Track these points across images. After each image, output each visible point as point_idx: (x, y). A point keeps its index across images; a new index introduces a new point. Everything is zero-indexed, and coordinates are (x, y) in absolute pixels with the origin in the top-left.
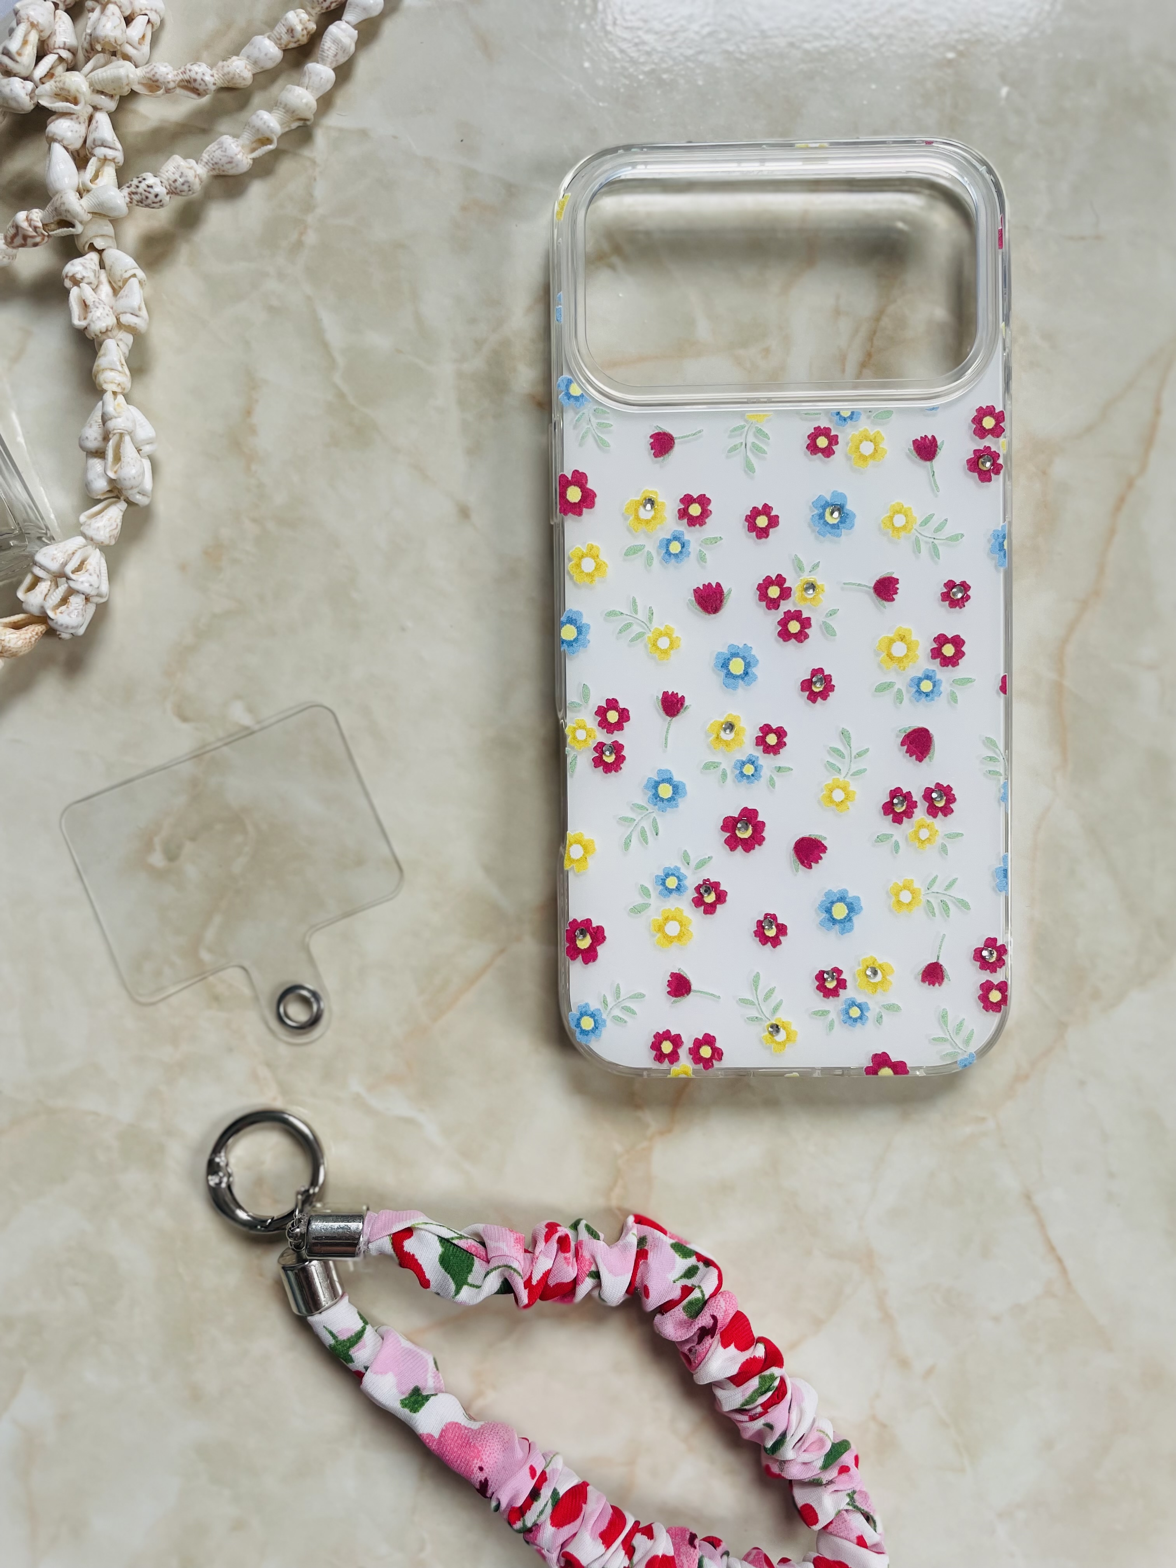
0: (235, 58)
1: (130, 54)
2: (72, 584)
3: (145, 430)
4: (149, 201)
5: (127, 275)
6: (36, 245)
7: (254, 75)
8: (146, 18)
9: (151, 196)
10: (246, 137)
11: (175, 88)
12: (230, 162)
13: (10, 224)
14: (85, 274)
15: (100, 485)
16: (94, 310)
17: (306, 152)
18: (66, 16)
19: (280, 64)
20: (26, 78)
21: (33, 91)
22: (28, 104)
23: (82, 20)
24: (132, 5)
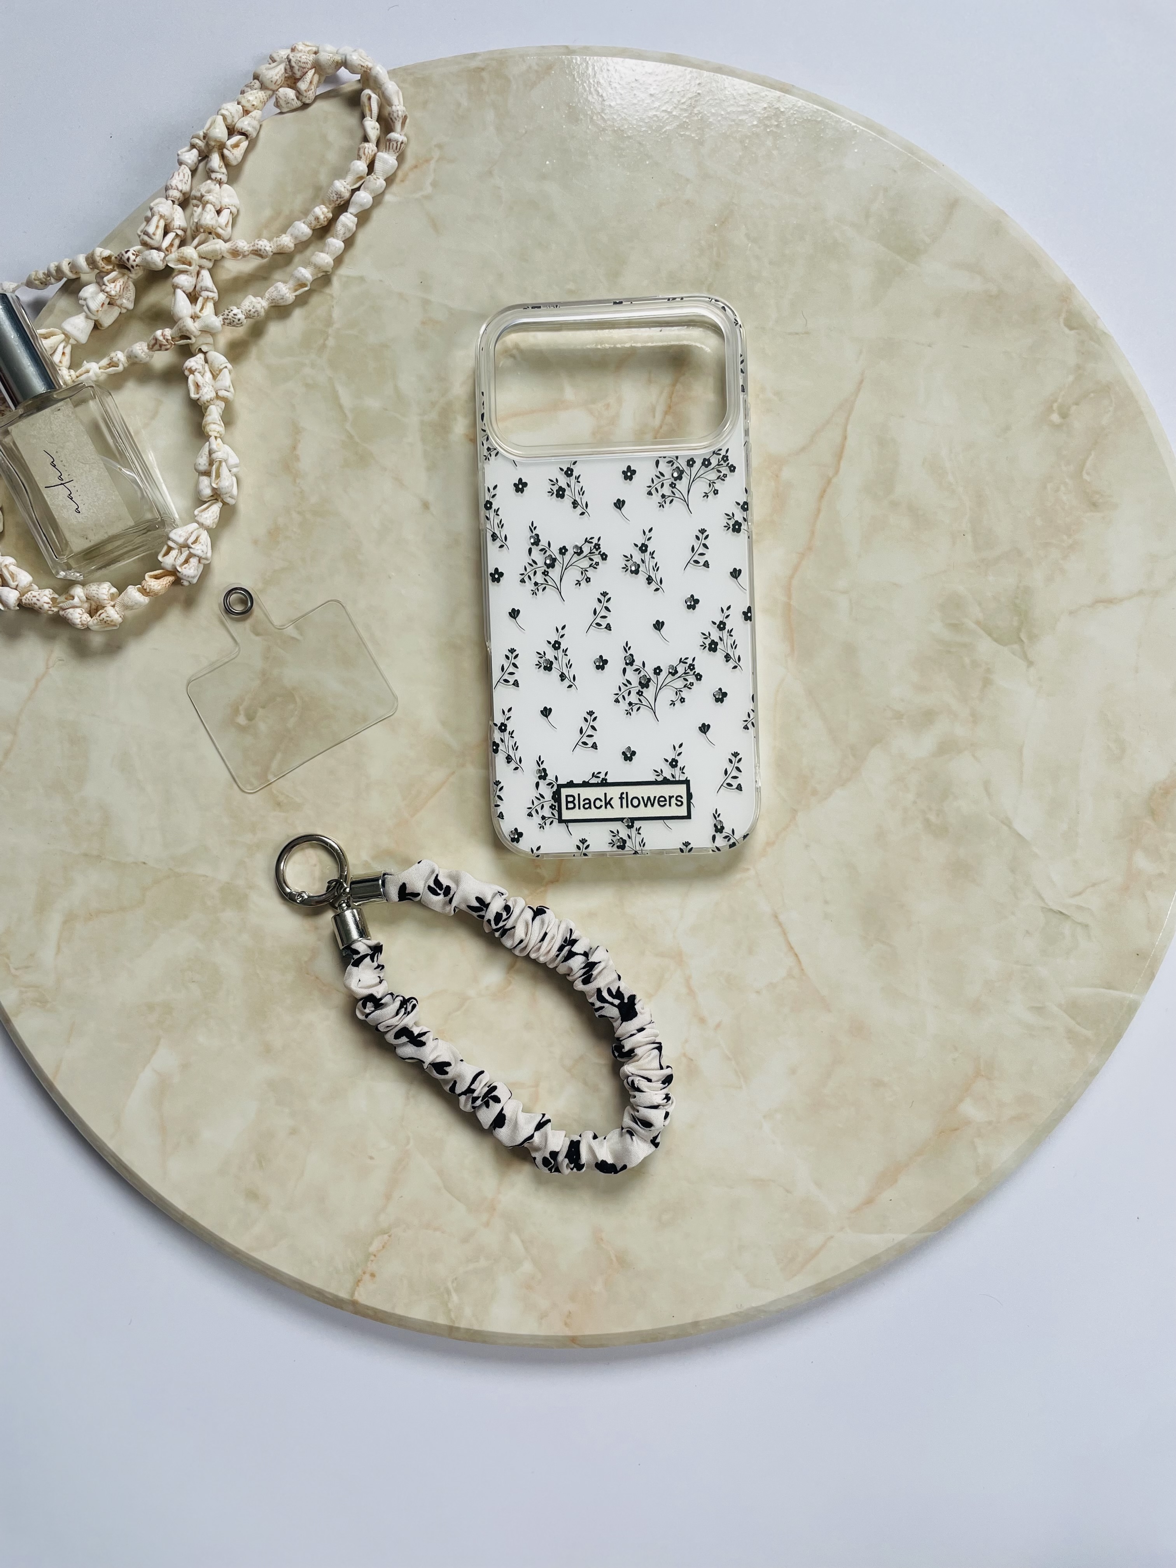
0: (284, 235)
1: (220, 234)
2: (191, 550)
3: (234, 459)
4: (235, 323)
5: (221, 367)
6: (167, 350)
7: (295, 245)
8: (229, 210)
9: (236, 321)
11: (248, 255)
12: (282, 299)
14: (197, 367)
15: (207, 492)
16: (204, 388)
17: (327, 291)
18: (179, 209)
19: (310, 238)
20: (159, 249)
21: (164, 258)
22: (161, 266)
23: (189, 211)
24: (220, 202)
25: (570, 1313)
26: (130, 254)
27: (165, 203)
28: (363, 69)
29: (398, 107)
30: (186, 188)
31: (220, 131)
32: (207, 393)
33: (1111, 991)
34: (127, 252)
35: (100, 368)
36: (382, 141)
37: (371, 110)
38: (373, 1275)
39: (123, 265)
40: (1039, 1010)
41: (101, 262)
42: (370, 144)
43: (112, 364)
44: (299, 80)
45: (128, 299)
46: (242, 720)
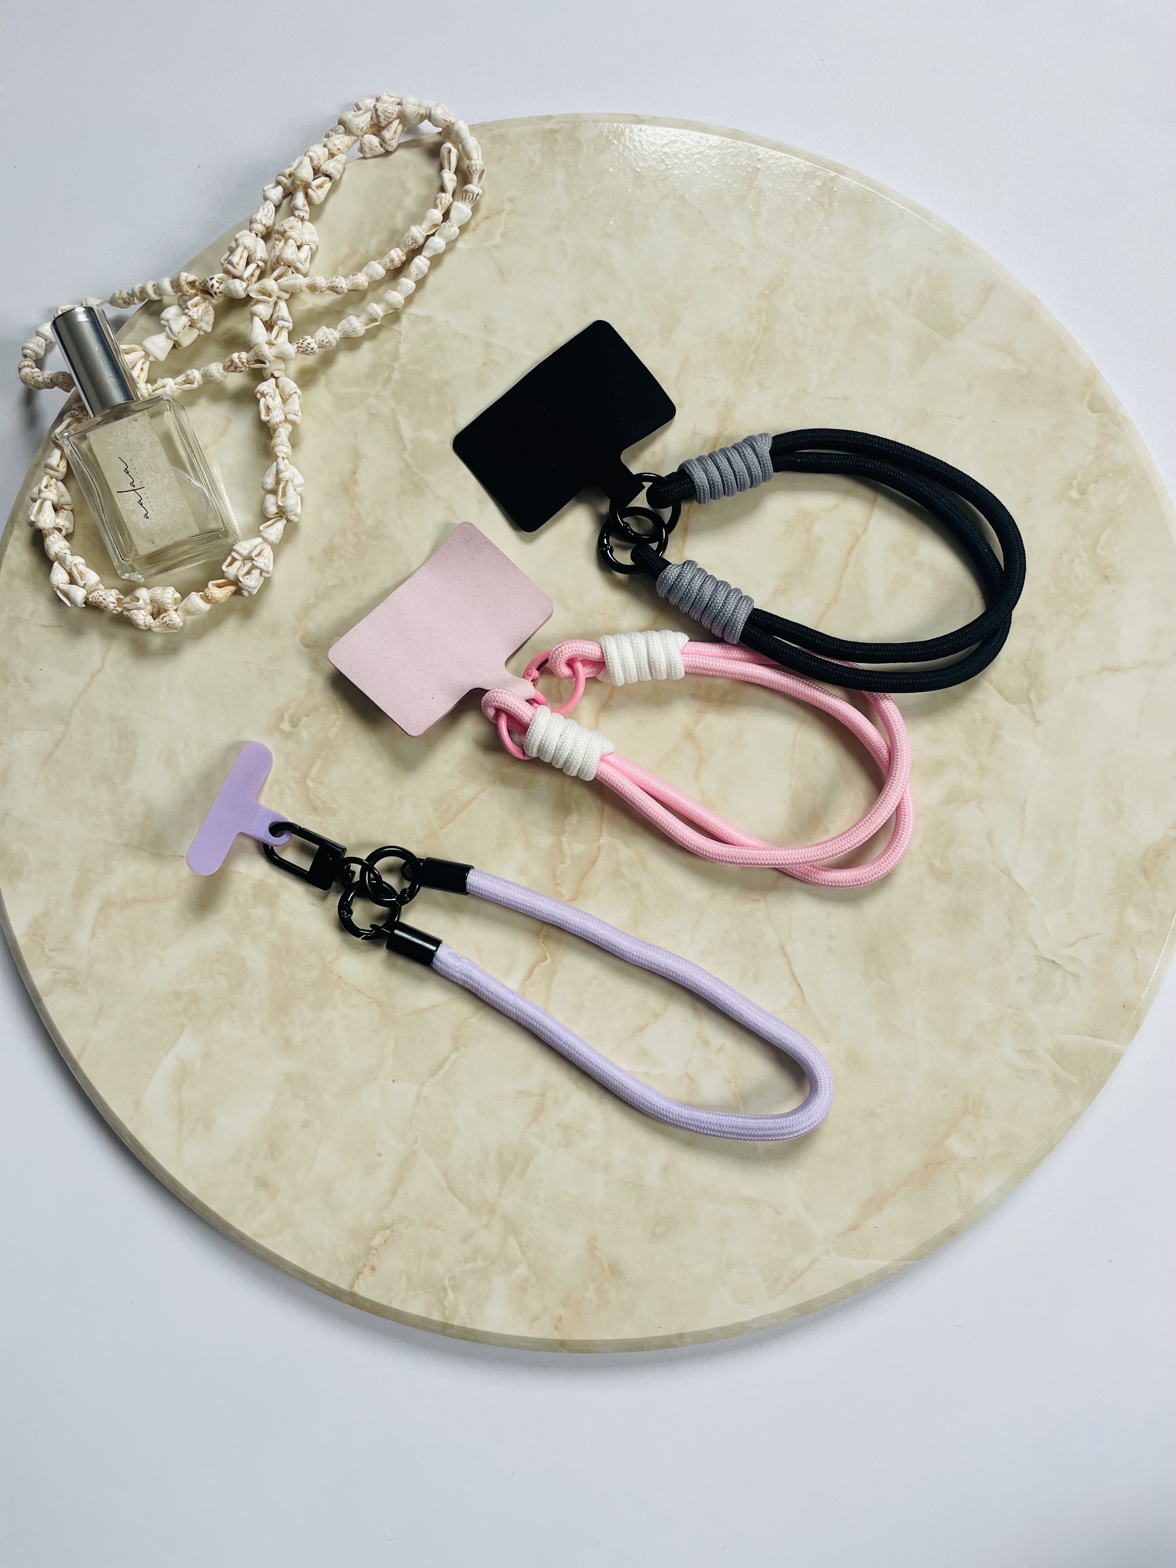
0: (359, 274)
1: (299, 267)
2: (254, 563)
3: (299, 480)
4: (308, 352)
5: (291, 392)
6: (241, 372)
7: (369, 283)
8: (309, 246)
9: (309, 349)
10: (364, 318)
11: (325, 290)
12: (354, 331)
13: (228, 359)
14: (268, 391)
15: (272, 510)
16: (273, 411)
17: (396, 327)
18: (262, 242)
19: (384, 277)
20: (240, 278)
21: (247, 287)
22: (243, 295)
23: (270, 243)
24: (302, 239)
25: (561, 1317)
26: (214, 281)
27: (249, 236)
28: (446, 123)
29: (477, 161)
30: (269, 223)
31: (306, 173)
32: (277, 416)
33: (1097, 1040)
34: (211, 279)
35: (175, 384)
36: (458, 190)
37: (449, 163)
38: (373, 1269)
39: (206, 291)
40: (1028, 1053)
41: (186, 286)
42: (447, 194)
43: (188, 381)
44: (384, 128)
45: (208, 323)
46: (286, 726)
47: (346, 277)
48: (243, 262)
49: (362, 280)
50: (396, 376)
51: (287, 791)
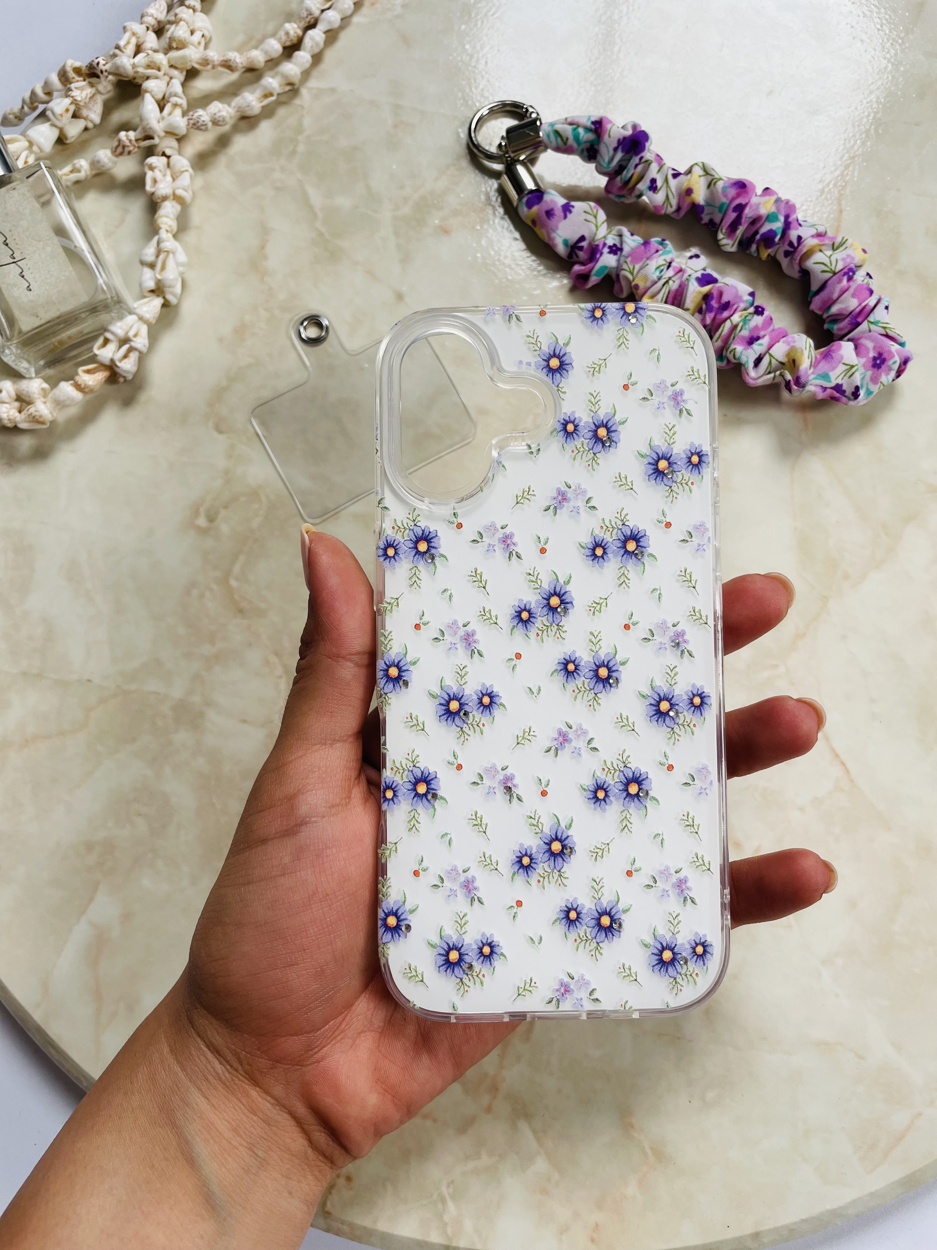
0: (254, 50)
5: (183, 171)
6: (130, 154)
7: (266, 61)
8: (201, 34)
9: (201, 121)
10: (259, 93)
11: (218, 65)
12: (249, 109)
13: (116, 140)
14: (157, 166)
17: (297, 101)
18: (153, 34)
21: (134, 63)
22: (132, 73)
23: (163, 37)
24: (194, 22)
26: (100, 59)
27: (138, 26)
30: (161, 16)
32: (163, 190)
34: (97, 58)
39: (92, 74)
41: (71, 72)
43: (76, 171)
45: (96, 113)
46: (202, 522)
47: (241, 54)
48: (131, 49)
49: (258, 57)
50: (301, 148)
51: (208, 594)
